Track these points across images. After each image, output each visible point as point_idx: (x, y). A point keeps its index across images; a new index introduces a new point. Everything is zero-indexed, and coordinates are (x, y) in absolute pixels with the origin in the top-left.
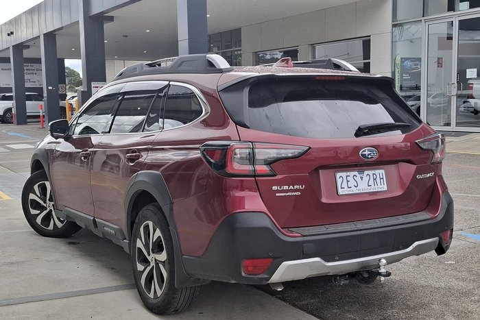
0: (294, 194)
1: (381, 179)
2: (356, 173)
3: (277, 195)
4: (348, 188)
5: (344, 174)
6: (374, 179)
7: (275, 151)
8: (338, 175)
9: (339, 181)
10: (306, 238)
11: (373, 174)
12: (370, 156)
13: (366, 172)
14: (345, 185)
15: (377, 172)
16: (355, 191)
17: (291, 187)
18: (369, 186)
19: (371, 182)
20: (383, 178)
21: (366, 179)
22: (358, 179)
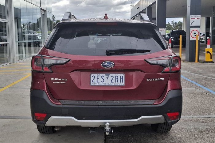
0: (62, 83)
1: (121, 79)
2: (104, 75)
3: (53, 82)
4: (97, 82)
5: (96, 75)
6: (116, 79)
7: (54, 60)
8: (92, 75)
9: (92, 78)
10: (64, 106)
11: (116, 76)
12: (108, 66)
13: (111, 75)
14: (95, 80)
15: (119, 75)
16: (102, 84)
17: (60, 79)
18: (111, 82)
19: (114, 80)
20: (122, 79)
21: (110, 78)
22: (105, 78)
